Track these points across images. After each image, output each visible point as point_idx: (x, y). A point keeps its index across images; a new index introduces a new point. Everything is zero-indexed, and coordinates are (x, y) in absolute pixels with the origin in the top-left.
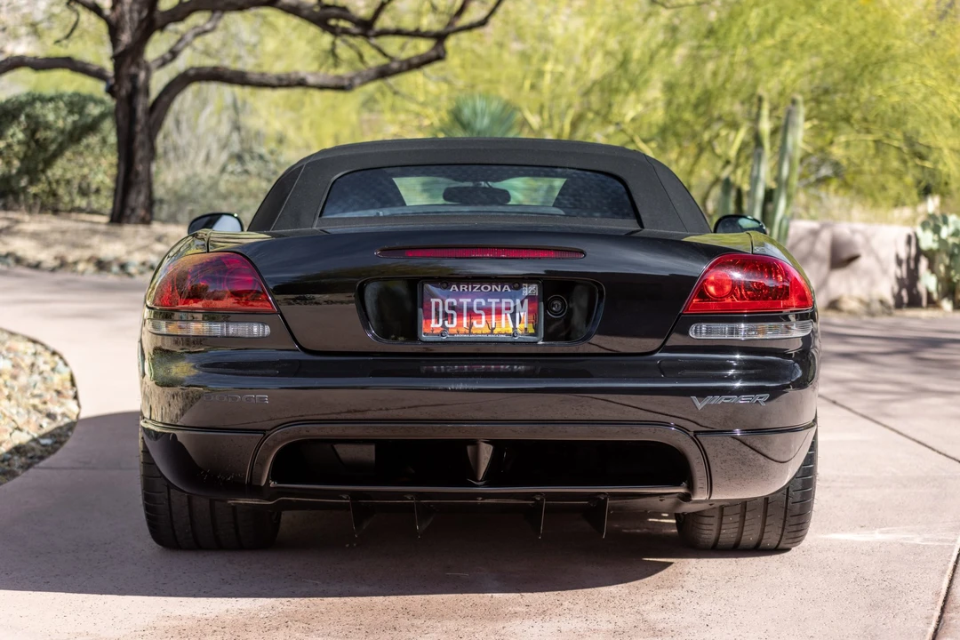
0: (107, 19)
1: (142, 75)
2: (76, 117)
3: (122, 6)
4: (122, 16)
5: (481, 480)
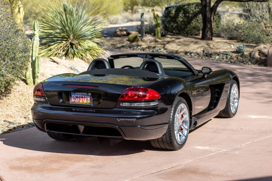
5: (82, 133)
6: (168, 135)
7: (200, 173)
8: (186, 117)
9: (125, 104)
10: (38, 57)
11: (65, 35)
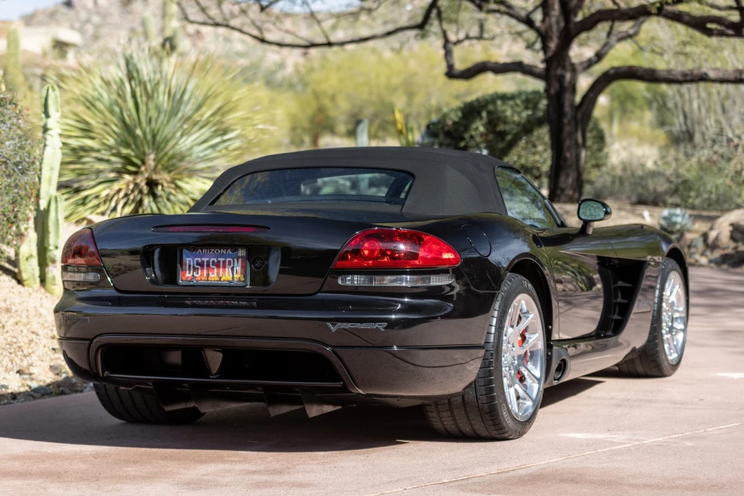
0: (537, 30)
1: (568, 76)
2: (530, 112)
3: (550, 19)
4: (550, 27)
5: (215, 375)
6: (483, 388)
7: (591, 482)
8: (536, 339)
9: (352, 280)
10: (56, 198)
11: (133, 154)
